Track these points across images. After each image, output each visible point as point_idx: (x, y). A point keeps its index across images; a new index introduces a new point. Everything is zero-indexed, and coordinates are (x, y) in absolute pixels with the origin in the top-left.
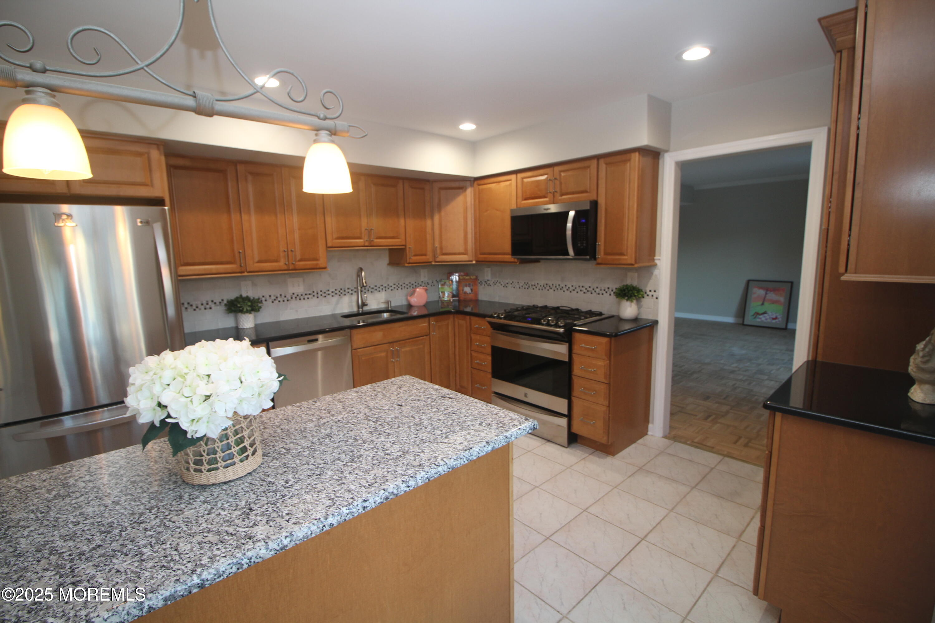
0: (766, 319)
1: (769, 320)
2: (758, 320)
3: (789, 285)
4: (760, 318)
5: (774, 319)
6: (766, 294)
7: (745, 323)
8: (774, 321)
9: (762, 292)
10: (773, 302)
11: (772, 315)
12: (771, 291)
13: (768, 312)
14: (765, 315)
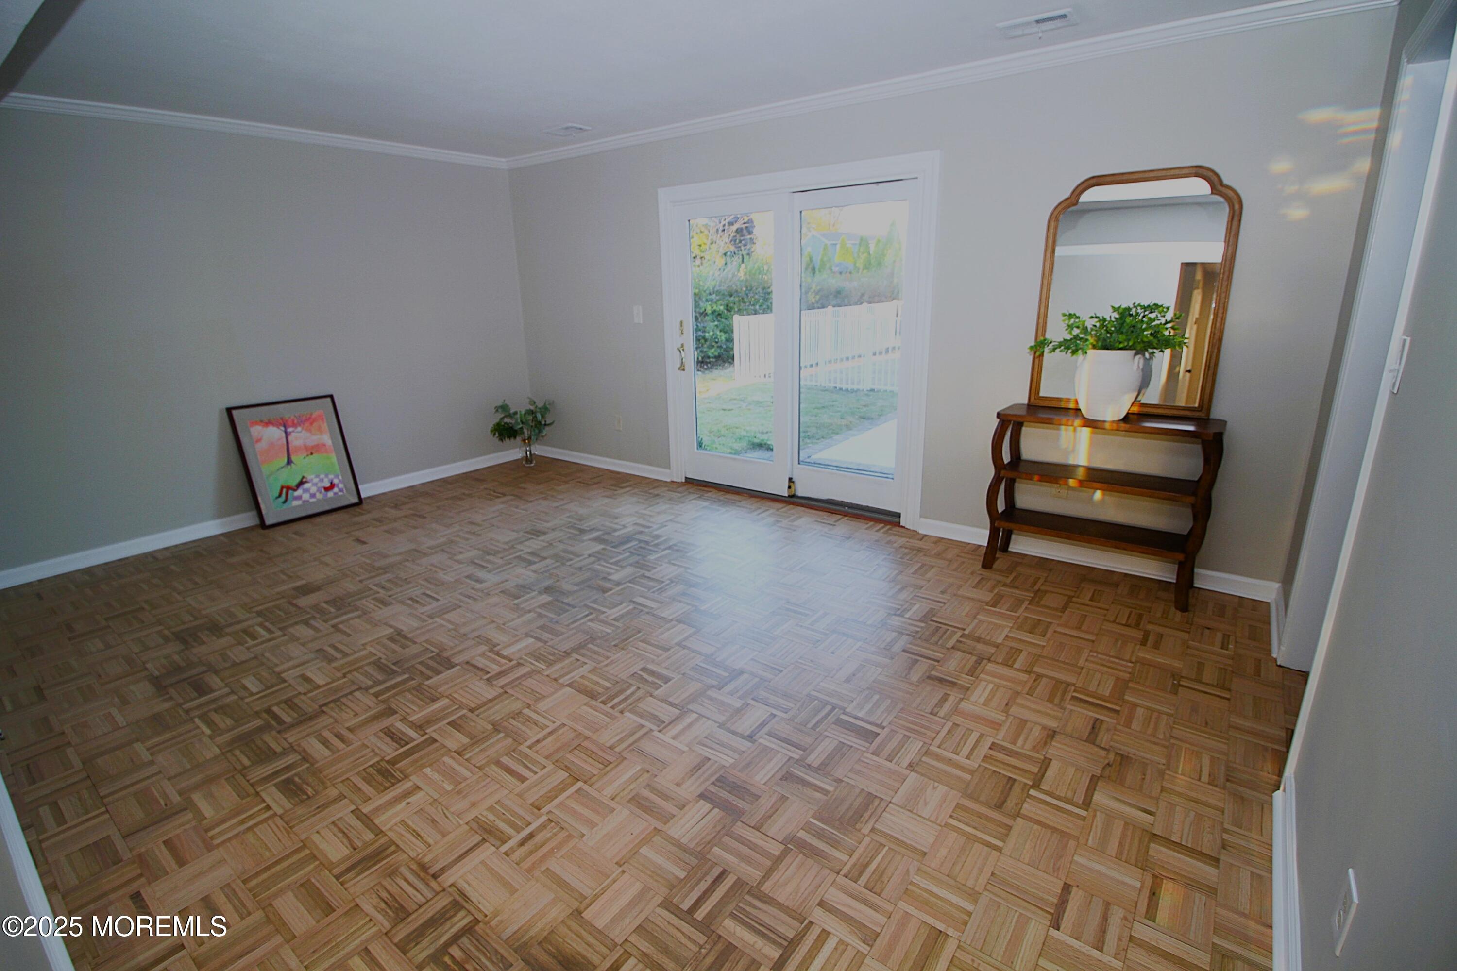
0: (313, 496)
1: (319, 496)
2: (296, 503)
3: (329, 400)
4: (299, 498)
5: (327, 489)
6: (287, 434)
7: (269, 521)
8: (330, 494)
9: (275, 433)
10: (311, 451)
11: (322, 480)
12: (294, 425)
13: (309, 477)
14: (306, 486)
